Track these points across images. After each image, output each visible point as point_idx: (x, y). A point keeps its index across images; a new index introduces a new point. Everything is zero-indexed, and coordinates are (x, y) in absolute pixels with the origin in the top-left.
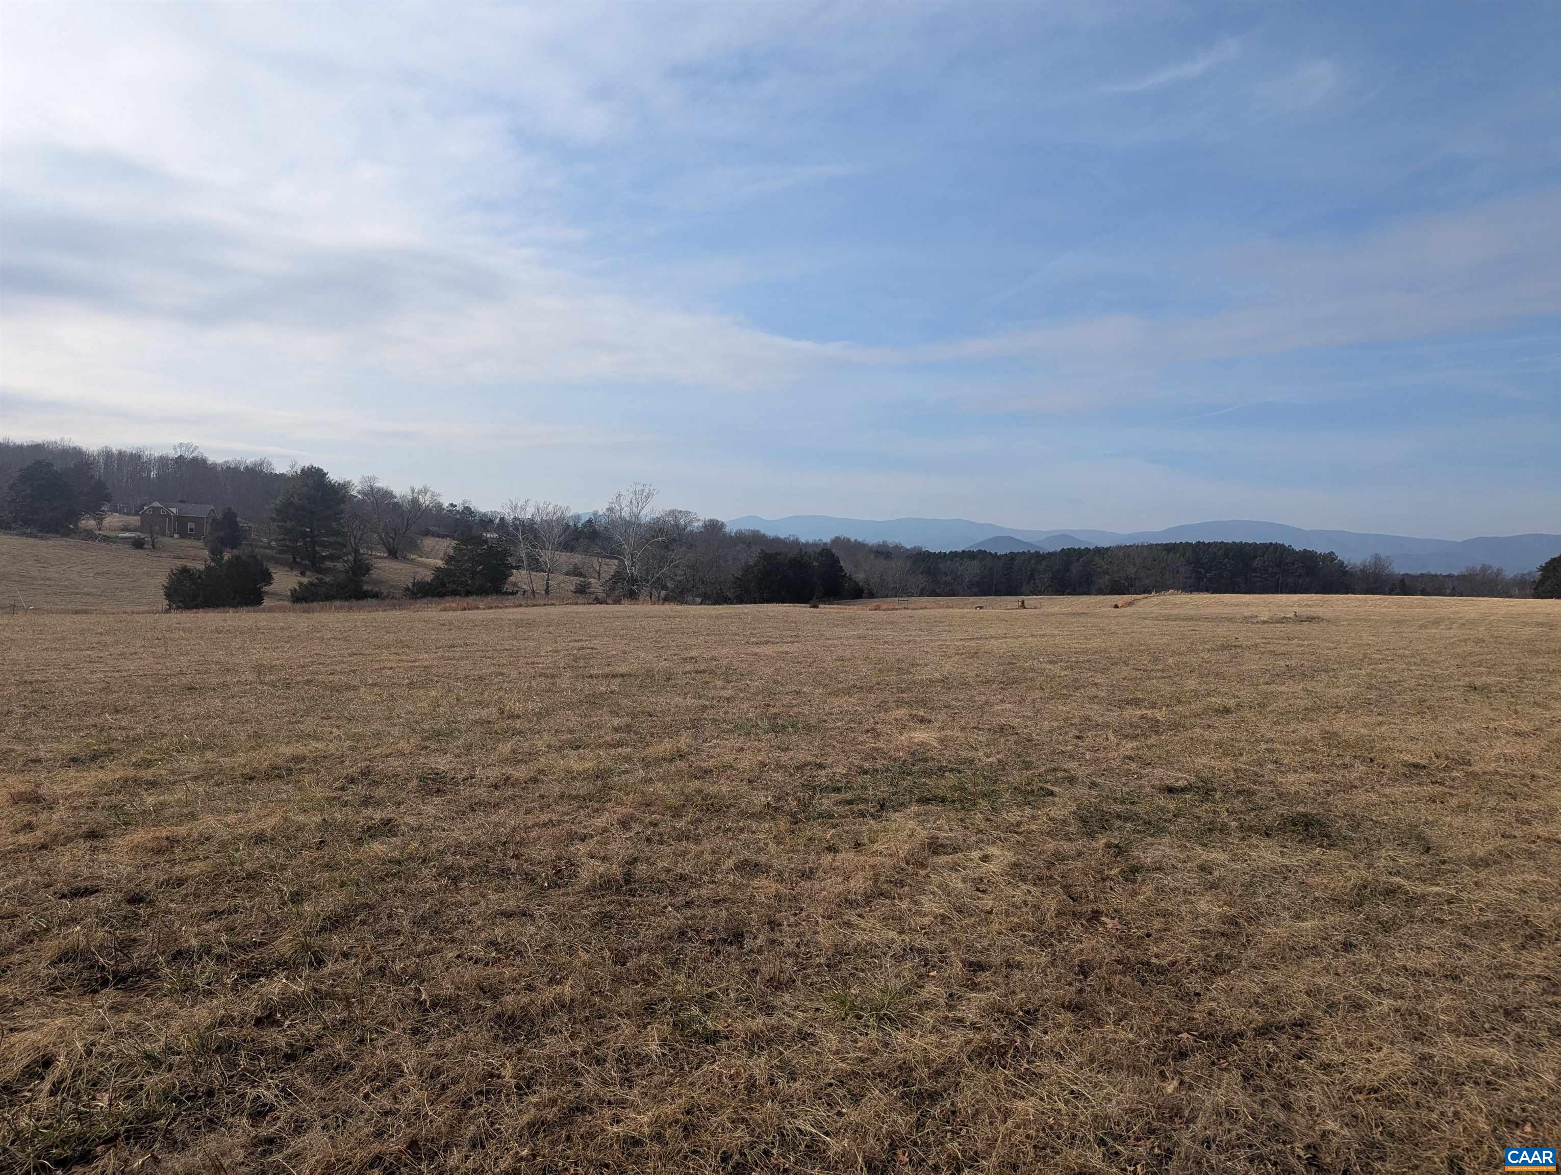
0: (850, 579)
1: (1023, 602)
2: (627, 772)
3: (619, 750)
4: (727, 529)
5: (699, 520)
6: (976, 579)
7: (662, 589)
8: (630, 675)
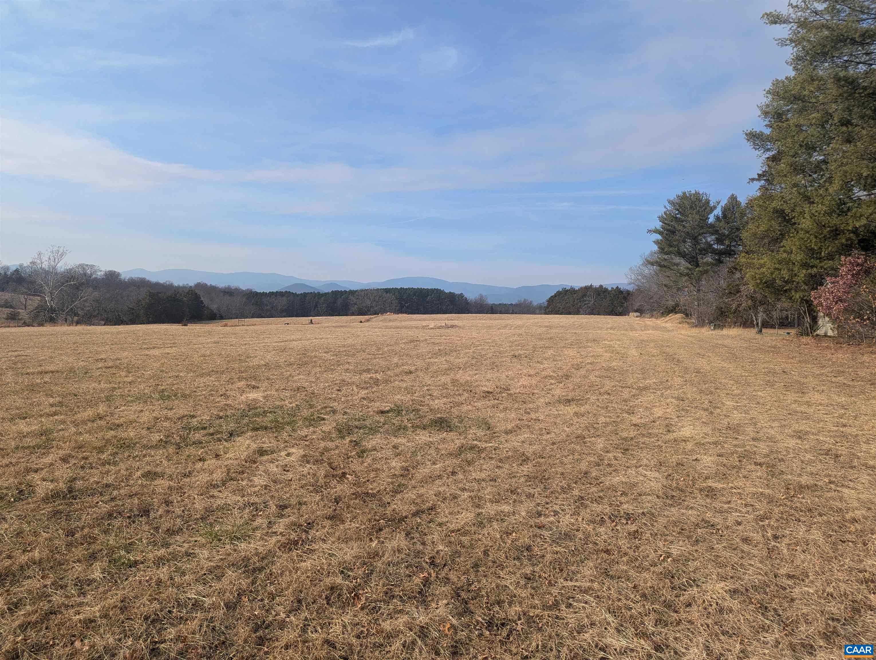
0: (208, 308)
1: (311, 320)
2: (63, 430)
3: (56, 417)
4: (122, 277)
5: (101, 271)
6: (285, 307)
7: (75, 315)
8: (58, 372)
